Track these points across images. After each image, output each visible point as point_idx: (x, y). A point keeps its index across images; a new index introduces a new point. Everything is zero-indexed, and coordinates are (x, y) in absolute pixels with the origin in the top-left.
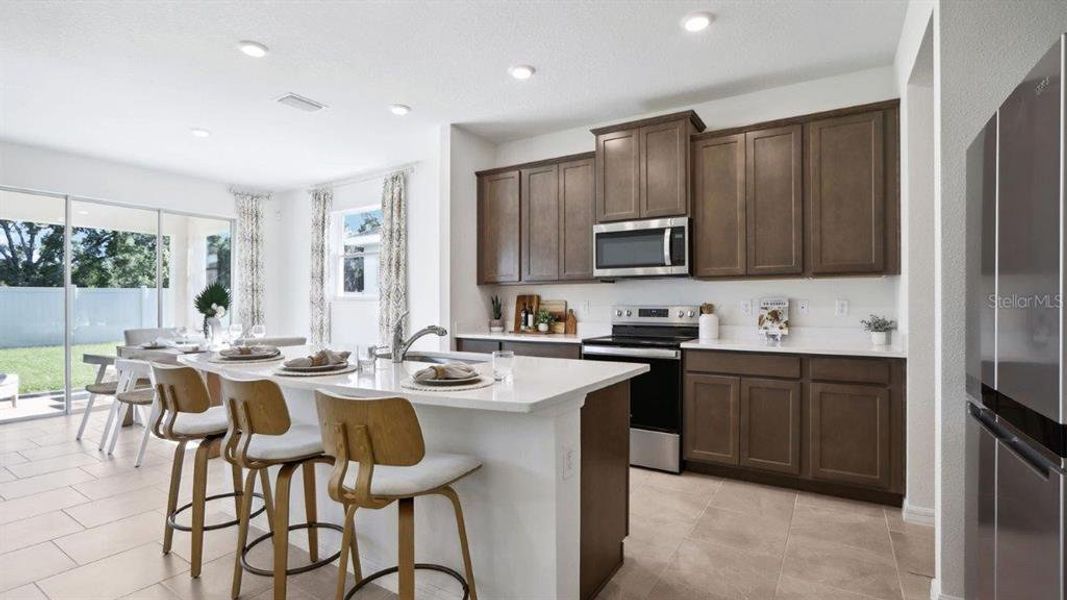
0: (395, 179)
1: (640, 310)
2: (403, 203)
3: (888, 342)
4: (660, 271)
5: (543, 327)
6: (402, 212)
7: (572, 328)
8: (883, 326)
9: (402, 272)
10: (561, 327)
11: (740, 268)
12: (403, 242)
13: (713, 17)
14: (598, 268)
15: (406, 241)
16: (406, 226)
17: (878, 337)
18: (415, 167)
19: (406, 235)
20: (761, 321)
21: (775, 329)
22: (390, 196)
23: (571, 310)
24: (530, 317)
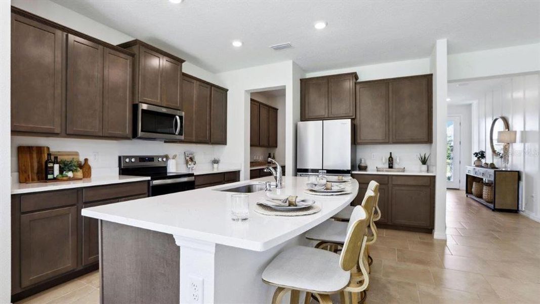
1: (140, 158)
3: (218, 168)
5: (70, 174)
7: (88, 174)
8: (218, 162)
14: (141, 131)
17: (216, 166)
20: (187, 162)
21: (192, 165)
23: (86, 160)
24: (56, 167)
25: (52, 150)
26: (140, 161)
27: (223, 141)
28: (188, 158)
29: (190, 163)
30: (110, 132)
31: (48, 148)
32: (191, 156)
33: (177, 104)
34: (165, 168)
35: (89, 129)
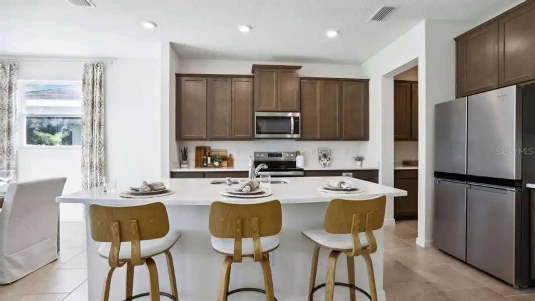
0: (95, 66)
1: (269, 154)
2: (103, 83)
3: (361, 165)
4: (289, 136)
5: (217, 164)
6: (103, 89)
7: (230, 164)
8: (360, 159)
9: (102, 130)
10: (225, 163)
11: (318, 137)
12: (103, 110)
13: (338, 32)
14: (257, 133)
15: (105, 110)
16: (105, 99)
17: (359, 163)
18: (114, 61)
19: (105, 105)
20: (320, 158)
21: (325, 161)
22: (91, 77)
23: (230, 155)
24: (209, 159)
25: (212, 148)
26: (269, 157)
27: (365, 137)
28: (321, 155)
29: (323, 159)
30: (236, 135)
31: (209, 147)
32: (325, 152)
33: (294, 107)
34: (294, 163)
35: (223, 135)
